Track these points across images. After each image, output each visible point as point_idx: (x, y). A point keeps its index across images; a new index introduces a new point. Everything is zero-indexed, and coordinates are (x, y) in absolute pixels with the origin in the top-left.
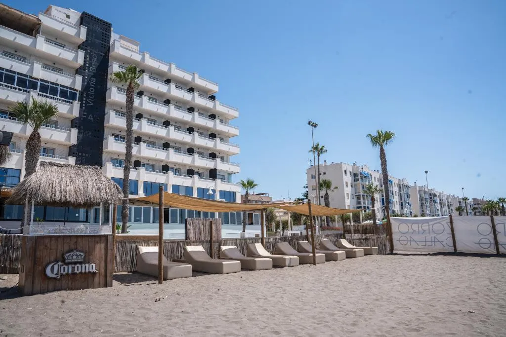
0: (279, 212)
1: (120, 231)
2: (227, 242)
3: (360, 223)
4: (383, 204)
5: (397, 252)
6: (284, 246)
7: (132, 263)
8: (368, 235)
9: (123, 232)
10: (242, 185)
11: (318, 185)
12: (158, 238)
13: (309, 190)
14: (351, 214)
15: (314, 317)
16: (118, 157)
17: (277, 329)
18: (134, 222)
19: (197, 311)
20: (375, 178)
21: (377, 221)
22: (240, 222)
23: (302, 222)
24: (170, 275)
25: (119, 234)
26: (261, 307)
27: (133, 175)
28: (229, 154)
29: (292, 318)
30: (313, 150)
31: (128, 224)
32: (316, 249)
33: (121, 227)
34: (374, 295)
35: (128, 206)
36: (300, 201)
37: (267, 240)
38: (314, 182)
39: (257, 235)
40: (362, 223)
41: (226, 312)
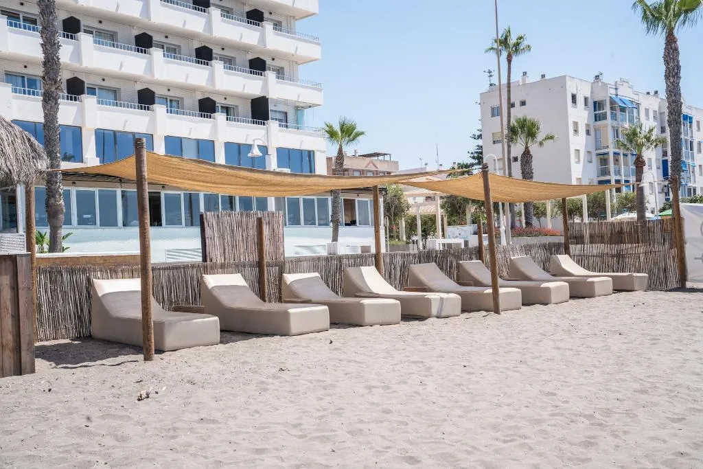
0: (414, 196)
1: (46, 247)
2: (297, 264)
3: (605, 218)
4: (665, 174)
5: (696, 285)
6: (428, 272)
7: (79, 318)
8: (623, 246)
9: (52, 249)
10: (327, 135)
11: (506, 132)
12: (139, 259)
13: (485, 143)
14: (584, 198)
15: (495, 427)
16: (24, 71)
17: (414, 452)
18: (79, 224)
19: (235, 417)
20: (647, 110)
21: (648, 215)
22: (327, 218)
23: (469, 217)
24: (170, 341)
25: (42, 253)
26: (377, 404)
27: (67, 113)
28: (295, 61)
29: (447, 427)
30: (495, 46)
31: (63, 231)
32: (501, 277)
33: (47, 238)
34: (636, 380)
35: (62, 188)
36: (465, 169)
37: (388, 260)
38: (498, 126)
39: (365, 249)
40: (610, 219)
41: (300, 418)
